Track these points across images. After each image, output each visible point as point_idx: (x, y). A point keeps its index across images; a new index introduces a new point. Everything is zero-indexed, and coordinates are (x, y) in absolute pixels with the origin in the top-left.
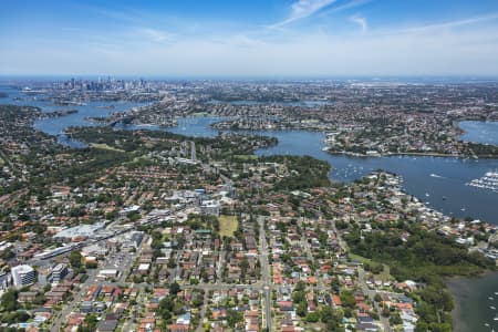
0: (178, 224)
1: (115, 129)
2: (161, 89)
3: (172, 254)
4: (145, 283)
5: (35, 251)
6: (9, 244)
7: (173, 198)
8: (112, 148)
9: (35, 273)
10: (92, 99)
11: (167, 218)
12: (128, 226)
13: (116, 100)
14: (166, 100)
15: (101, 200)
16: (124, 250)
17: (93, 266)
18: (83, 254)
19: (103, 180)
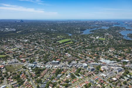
4: (112, 84)
5: (92, 62)
6: (89, 58)
9: (87, 66)
12: (120, 65)
15: (120, 55)
16: (114, 71)
17: (102, 72)
18: (101, 67)
19: (126, 50)
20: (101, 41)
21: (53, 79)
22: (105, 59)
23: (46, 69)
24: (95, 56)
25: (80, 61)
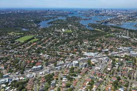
0: (121, 58)
1: (102, 25)
2: (118, 12)
3: (118, 67)
4: (109, 74)
5: (79, 57)
6: (72, 54)
7: (120, 49)
8: (101, 31)
9: (78, 64)
10: (96, 15)
11: (117, 55)
12: (105, 55)
13: (103, 16)
14: (119, 16)
15: (97, 46)
18: (91, 61)
19: (98, 40)
20: (70, 34)
21: (48, 89)
22: (88, 52)
23: (29, 80)
24: (76, 51)
25: (66, 60)
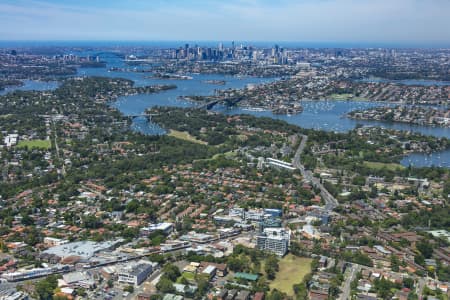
0: (212, 260)
1: (210, 113)
2: (302, 59)
10: (202, 72)
11: (200, 248)
12: (141, 251)
15: (133, 209)
16: (119, 286)
18: (61, 283)
19: (153, 181)
20: (34, 157)
22: (72, 240)
24: (17, 237)
